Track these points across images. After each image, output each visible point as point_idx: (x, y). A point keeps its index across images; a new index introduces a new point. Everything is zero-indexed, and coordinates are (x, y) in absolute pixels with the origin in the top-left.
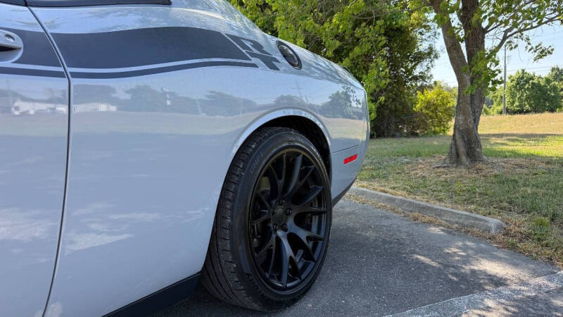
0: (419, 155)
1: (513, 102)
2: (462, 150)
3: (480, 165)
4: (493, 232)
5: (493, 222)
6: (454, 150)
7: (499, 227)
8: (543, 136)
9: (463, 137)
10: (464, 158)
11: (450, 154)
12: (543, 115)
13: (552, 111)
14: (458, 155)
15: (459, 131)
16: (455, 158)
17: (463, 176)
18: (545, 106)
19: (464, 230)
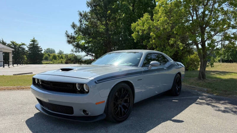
0: (190, 77)
1: (225, 57)
2: (201, 76)
5: (205, 89)
6: (199, 77)
7: (206, 90)
9: (202, 74)
10: (201, 78)
11: (198, 77)
15: (201, 72)
16: (200, 78)
17: (201, 82)
19: (200, 90)
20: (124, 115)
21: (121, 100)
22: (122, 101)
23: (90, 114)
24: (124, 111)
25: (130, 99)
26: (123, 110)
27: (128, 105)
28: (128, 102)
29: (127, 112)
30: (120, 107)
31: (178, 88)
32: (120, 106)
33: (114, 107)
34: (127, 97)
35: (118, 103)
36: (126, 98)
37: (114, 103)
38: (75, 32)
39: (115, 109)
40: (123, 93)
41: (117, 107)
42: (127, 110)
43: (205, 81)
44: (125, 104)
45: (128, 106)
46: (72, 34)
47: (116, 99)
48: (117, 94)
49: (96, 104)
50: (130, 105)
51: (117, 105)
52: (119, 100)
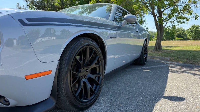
3: (162, 51)
4: (168, 60)
5: (168, 58)
7: (169, 59)
8: (172, 46)
9: (158, 45)
11: (155, 48)
12: (170, 41)
13: (173, 40)
14: (157, 49)
15: (157, 43)
18: (170, 38)
20: (91, 95)
21: (86, 69)
22: (87, 72)
23: (13, 103)
24: (90, 88)
25: (99, 67)
26: (89, 86)
27: (97, 77)
28: (98, 72)
29: (95, 90)
30: (85, 83)
31: (145, 57)
32: (84, 80)
33: (73, 83)
34: (96, 64)
35: (81, 75)
36: (93, 66)
37: (74, 75)
38: (28, 5)
39: (75, 86)
40: (90, 57)
41: (79, 82)
42: (95, 85)
43: (161, 52)
44: (93, 76)
45: (97, 80)
46: (24, 6)
47: (77, 67)
48: (78, 57)
49: (27, 77)
50: (101, 77)
51: (80, 78)
52: (83, 70)
